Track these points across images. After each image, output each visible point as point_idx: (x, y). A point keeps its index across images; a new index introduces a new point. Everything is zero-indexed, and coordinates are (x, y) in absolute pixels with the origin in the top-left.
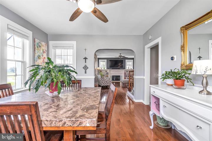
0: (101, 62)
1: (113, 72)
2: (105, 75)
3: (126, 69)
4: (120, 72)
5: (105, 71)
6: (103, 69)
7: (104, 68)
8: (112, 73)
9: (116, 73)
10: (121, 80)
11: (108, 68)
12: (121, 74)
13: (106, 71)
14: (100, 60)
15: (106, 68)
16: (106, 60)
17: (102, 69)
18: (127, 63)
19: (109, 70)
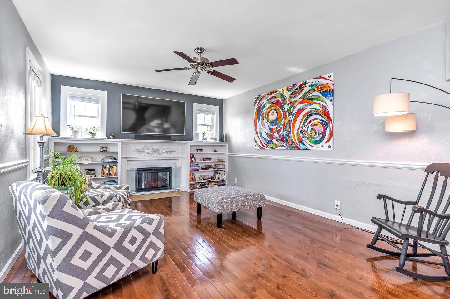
0: (73, 97)
1: (137, 151)
2: (99, 169)
3: (195, 139)
4: (172, 151)
5: (97, 150)
6: (89, 136)
7: (93, 134)
8: (134, 155)
9: (156, 155)
10: (173, 184)
11: (112, 134)
12: (176, 159)
13: (104, 149)
14: (64, 89)
15: (101, 135)
16: (104, 93)
17: (79, 136)
18: (199, 115)
19: (118, 141)
